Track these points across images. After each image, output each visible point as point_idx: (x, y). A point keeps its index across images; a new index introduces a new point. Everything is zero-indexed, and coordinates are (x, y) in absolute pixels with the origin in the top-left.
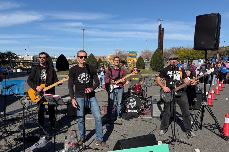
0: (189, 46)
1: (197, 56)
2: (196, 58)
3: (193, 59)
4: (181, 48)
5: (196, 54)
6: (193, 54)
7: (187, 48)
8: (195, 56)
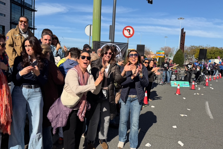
0: (208, 45)
1: (214, 55)
2: (214, 58)
3: (210, 58)
4: (200, 46)
5: (214, 53)
6: (211, 54)
7: (206, 47)
8: (213, 55)
